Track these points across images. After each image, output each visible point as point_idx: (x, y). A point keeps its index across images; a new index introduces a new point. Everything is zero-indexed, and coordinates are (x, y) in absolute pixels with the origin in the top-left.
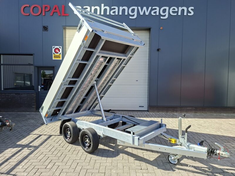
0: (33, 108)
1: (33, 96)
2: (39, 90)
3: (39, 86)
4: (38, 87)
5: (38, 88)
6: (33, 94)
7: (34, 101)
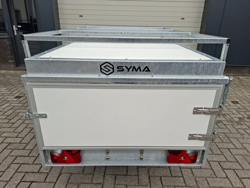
0: (10, 63)
1: (6, 43)
2: (16, 34)
3: (14, 26)
4: (13, 28)
5: (13, 30)
6: (5, 40)
7: (10, 52)
